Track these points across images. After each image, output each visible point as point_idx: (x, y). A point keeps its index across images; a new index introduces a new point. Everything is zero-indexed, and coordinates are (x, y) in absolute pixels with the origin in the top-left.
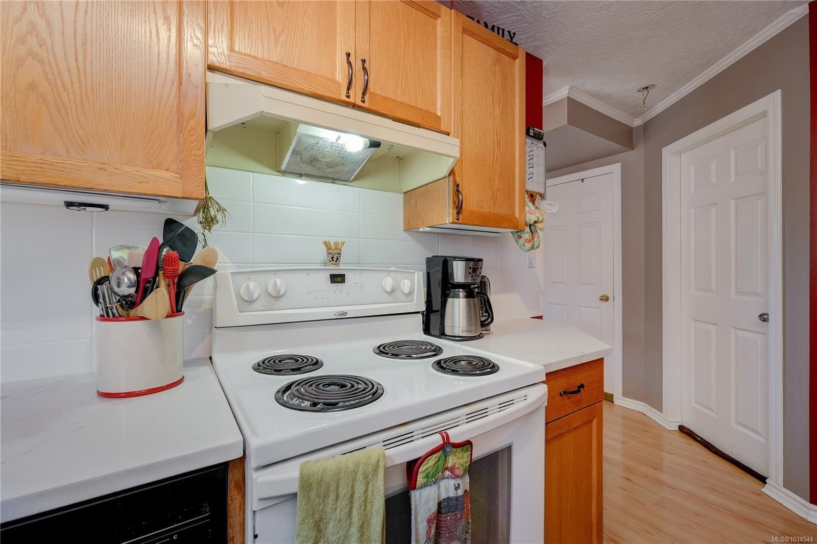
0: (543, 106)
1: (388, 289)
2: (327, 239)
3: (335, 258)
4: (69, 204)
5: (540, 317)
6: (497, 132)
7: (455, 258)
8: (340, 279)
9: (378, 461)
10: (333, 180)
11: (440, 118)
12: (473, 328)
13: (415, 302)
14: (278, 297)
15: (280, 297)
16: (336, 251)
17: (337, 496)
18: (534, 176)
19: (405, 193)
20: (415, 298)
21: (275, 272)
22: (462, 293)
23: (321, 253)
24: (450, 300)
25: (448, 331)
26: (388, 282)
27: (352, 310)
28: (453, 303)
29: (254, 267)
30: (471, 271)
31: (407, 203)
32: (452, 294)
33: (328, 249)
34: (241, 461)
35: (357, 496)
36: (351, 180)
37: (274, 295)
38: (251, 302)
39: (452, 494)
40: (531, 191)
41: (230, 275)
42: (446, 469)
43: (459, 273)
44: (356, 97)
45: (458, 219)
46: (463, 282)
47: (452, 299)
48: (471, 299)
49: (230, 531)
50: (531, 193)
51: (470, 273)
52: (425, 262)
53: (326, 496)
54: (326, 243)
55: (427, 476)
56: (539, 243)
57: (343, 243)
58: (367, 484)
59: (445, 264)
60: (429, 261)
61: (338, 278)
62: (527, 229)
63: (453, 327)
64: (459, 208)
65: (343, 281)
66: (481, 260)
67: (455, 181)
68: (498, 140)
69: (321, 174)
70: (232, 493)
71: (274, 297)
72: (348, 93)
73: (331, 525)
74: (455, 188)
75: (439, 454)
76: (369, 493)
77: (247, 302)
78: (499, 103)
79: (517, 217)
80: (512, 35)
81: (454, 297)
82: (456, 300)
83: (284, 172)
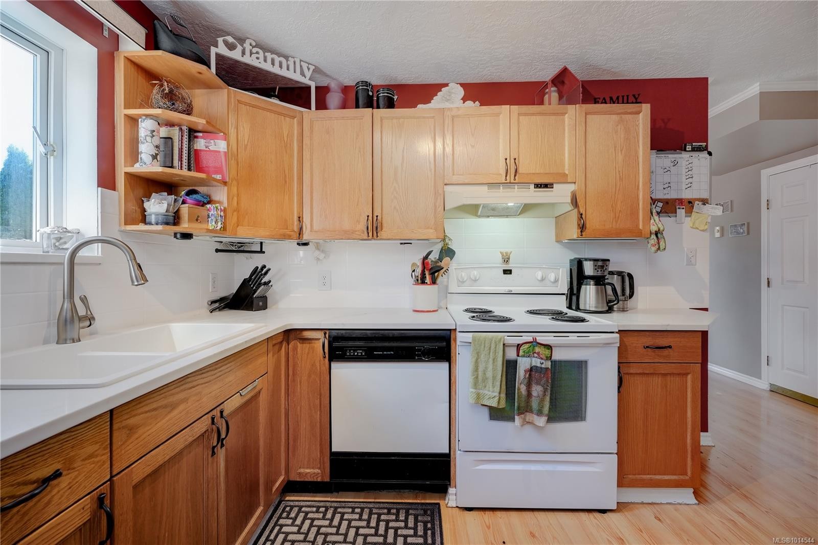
0: (709, 117)
1: (539, 278)
2: (502, 250)
3: (506, 260)
4: (401, 244)
5: (706, 310)
6: (619, 172)
7: (586, 260)
8: (508, 272)
9: (501, 339)
10: (507, 216)
11: (567, 175)
12: (600, 305)
13: (559, 287)
14: (476, 280)
15: (477, 280)
16: (506, 257)
17: (485, 346)
18: (694, 185)
19: (556, 217)
20: (559, 285)
21: (474, 268)
22: (592, 282)
23: (499, 259)
24: (583, 287)
25: (582, 307)
26: (539, 275)
27: (515, 289)
28: (586, 289)
29: (465, 266)
30: (597, 267)
31: (557, 223)
32: (585, 283)
33: (502, 256)
34: (455, 330)
35: (492, 348)
36: (518, 214)
37: (473, 279)
38: (463, 282)
39: (539, 365)
40: (688, 199)
41: (454, 270)
42: (535, 353)
43: (589, 269)
44: (511, 178)
45: (582, 235)
46: (592, 274)
47: (584, 286)
48: (599, 287)
49: (452, 354)
50: (689, 200)
51: (596, 269)
52: (569, 262)
53: (481, 345)
54: (501, 253)
55: (524, 352)
56: (665, 247)
57: (511, 252)
58: (496, 346)
59: (580, 263)
60: (571, 261)
61: (507, 272)
62: (653, 236)
63: (585, 304)
64: (582, 228)
65: (511, 273)
66: (609, 260)
67: (579, 212)
68: (620, 177)
69: (500, 214)
70: (452, 342)
71: (474, 280)
72: (506, 178)
73: (482, 355)
74: (580, 216)
75: (530, 344)
76: (497, 349)
77: (461, 282)
78: (621, 151)
79: (641, 228)
80: (637, 96)
81: (586, 285)
82: (588, 287)
83: (480, 216)
